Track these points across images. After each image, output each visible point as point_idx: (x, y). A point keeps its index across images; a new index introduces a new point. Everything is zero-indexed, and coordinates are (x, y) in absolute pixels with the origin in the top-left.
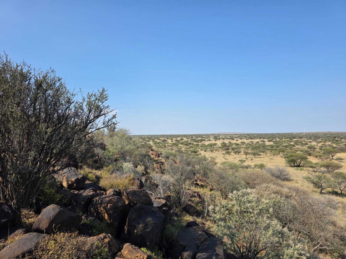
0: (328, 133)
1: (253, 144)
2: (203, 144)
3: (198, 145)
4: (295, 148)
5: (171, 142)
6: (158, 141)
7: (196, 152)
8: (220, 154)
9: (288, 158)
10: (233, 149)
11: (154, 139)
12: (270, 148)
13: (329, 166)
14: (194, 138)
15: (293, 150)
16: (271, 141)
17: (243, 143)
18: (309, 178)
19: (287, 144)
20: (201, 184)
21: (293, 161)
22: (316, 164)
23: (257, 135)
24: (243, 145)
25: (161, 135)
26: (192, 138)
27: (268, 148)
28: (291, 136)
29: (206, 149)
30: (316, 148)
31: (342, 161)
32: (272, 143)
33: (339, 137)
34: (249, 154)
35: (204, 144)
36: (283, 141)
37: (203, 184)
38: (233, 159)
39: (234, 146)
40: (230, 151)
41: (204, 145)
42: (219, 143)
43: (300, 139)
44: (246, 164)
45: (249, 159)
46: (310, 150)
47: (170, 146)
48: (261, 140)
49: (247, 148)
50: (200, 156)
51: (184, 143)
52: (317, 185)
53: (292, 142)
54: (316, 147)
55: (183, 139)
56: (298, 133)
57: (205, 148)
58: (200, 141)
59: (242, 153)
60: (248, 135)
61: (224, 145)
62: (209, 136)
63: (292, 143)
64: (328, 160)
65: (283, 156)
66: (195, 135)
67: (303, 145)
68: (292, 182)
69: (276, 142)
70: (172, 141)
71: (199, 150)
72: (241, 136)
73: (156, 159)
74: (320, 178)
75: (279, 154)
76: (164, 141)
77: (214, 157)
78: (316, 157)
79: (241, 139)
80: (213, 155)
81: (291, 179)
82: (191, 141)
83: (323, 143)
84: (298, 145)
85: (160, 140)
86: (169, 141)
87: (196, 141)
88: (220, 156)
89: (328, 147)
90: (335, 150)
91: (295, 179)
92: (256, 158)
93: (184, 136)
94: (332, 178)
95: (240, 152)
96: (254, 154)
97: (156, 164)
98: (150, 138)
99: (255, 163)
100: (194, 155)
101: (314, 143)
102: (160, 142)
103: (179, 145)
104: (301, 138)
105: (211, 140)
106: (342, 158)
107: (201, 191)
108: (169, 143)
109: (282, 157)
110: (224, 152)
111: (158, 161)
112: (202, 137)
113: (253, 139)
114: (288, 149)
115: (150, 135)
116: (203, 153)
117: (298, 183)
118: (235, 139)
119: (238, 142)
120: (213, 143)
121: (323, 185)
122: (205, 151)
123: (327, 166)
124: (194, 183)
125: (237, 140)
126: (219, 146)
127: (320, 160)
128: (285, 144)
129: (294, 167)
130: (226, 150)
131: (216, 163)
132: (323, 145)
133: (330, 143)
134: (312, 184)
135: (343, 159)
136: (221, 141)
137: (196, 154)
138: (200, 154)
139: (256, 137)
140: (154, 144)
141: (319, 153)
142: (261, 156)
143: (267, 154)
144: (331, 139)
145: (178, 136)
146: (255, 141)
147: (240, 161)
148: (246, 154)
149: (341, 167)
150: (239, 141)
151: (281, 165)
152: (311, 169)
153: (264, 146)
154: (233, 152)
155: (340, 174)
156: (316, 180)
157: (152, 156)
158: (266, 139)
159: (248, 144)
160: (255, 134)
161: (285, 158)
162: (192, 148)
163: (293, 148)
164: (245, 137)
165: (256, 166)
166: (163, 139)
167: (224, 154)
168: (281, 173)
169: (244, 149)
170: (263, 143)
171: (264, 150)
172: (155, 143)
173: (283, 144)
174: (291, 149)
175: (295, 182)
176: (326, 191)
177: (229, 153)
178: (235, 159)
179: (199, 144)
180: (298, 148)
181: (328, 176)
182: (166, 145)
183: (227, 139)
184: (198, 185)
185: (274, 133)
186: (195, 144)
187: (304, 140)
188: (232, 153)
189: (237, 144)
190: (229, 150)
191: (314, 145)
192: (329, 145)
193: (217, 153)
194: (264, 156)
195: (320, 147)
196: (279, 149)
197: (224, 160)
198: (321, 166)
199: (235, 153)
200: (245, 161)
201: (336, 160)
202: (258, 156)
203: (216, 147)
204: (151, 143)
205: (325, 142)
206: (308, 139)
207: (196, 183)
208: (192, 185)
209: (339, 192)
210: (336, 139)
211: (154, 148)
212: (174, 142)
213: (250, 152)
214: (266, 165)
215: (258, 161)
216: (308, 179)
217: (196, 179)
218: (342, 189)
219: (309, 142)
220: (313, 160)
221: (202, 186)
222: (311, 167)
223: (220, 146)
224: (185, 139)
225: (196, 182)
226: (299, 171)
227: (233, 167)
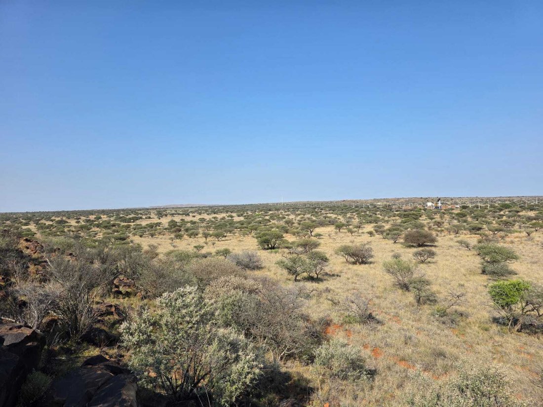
0: (308, 203)
1: (217, 220)
2: (138, 225)
3: (128, 227)
4: (271, 223)
5: (77, 224)
6: (48, 223)
7: (124, 239)
8: (165, 239)
9: (260, 238)
10: (187, 230)
11: (39, 220)
12: (240, 226)
13: (307, 245)
14: (121, 216)
15: (267, 227)
16: (242, 215)
17: (202, 220)
18: (282, 262)
19: (261, 219)
20: (127, 292)
21: (267, 242)
22: (293, 243)
23: (222, 208)
24: (203, 223)
25: (54, 213)
26: (118, 215)
27: (237, 225)
28: (266, 208)
29: (141, 233)
30: (293, 223)
31: (321, 237)
32: (242, 218)
33: (319, 208)
34: (211, 236)
35: (140, 225)
36: (257, 215)
37: (129, 290)
38: (186, 245)
39: (189, 225)
40: (182, 233)
41: (138, 227)
42: (165, 221)
43: (276, 212)
44: (204, 251)
45: (210, 243)
46: (287, 226)
47: (73, 231)
48: (227, 215)
49: (208, 227)
50: (131, 244)
51: (101, 224)
52: (292, 271)
53: (267, 216)
54: (294, 221)
55: (101, 218)
56: (274, 204)
57: (141, 231)
58: (132, 221)
59: (200, 235)
60: (210, 207)
61: (173, 224)
62: (148, 211)
63: (267, 218)
64: (306, 237)
65: (255, 236)
66: (123, 210)
67: (279, 219)
68: (263, 270)
69: (247, 217)
70: (78, 222)
71: (131, 235)
72: (199, 210)
73: (35, 256)
74: (294, 261)
75: (250, 233)
76: (61, 222)
77: (156, 244)
78: (294, 234)
79: (200, 214)
80: (154, 241)
81: (263, 266)
82: (116, 220)
83: (302, 216)
84: (274, 219)
85: (52, 221)
86: (73, 222)
87: (125, 221)
88: (165, 242)
89: (307, 221)
90: (314, 224)
91: (267, 265)
92: (220, 241)
93: (103, 212)
94: (307, 260)
95: (197, 235)
96: (217, 236)
97: (35, 265)
98: (30, 217)
99: (218, 249)
100: (120, 244)
101: (292, 217)
102: (52, 225)
103: (94, 229)
104: (278, 210)
105: (151, 217)
106: (321, 233)
107: (123, 302)
108: (71, 226)
109: (253, 237)
110: (173, 236)
111: (40, 260)
112: (137, 214)
113: (217, 214)
114: (260, 226)
115: (30, 213)
116: (137, 239)
117: (270, 271)
118: (191, 214)
119: (194, 219)
120: (156, 222)
121: (298, 269)
122: (141, 236)
123: (304, 245)
124: (113, 290)
125: (194, 216)
126: (165, 227)
127: (298, 238)
128: (258, 219)
129: (267, 249)
130: (175, 231)
131: (157, 255)
132: (302, 218)
133: (309, 216)
134: (287, 270)
135: (322, 235)
136: (169, 218)
137: (123, 242)
138: (132, 242)
139: (222, 210)
140: (38, 229)
141: (297, 228)
142: (227, 238)
143: (236, 234)
144: (311, 210)
145: (91, 213)
146: (220, 216)
147: (195, 247)
148: (206, 236)
149: (319, 245)
150: (198, 217)
151: (252, 248)
152: (286, 250)
153: (232, 223)
154: (187, 235)
155: (316, 253)
156: (290, 264)
157: (27, 252)
158: (236, 212)
159: (210, 221)
160: (220, 206)
161: (257, 238)
162: (117, 232)
163: (268, 224)
164: (206, 211)
165: (218, 253)
166: (59, 219)
167: (172, 239)
168: (250, 260)
169: (203, 229)
170: (230, 218)
171: (231, 229)
172: (42, 227)
173: (256, 219)
174: (265, 225)
175: (267, 270)
176: (302, 277)
177: (179, 237)
178: (189, 245)
179: (130, 226)
180: (274, 224)
181: (304, 257)
182: (66, 230)
183: (179, 214)
184: (119, 293)
185: (245, 204)
186: (123, 226)
187: (281, 213)
188: (185, 236)
189: (193, 223)
190: (180, 232)
191: (292, 219)
192: (309, 219)
193: (161, 239)
194: (231, 238)
195: (298, 221)
196: (250, 226)
197: (172, 248)
198: (298, 246)
199: (190, 236)
200: (203, 247)
201: (314, 236)
202: (223, 239)
203: (160, 229)
204: (32, 227)
205: (304, 215)
206: (286, 212)
207: (117, 291)
208: (110, 296)
209: (315, 276)
210: (316, 210)
211: (39, 236)
212: (83, 223)
213: (211, 232)
214: (233, 250)
215: (221, 245)
216: (280, 263)
217: (117, 284)
218: (317, 273)
219: (287, 215)
220: (290, 238)
221: (128, 294)
222: (287, 248)
223: (167, 226)
224: (104, 218)
225: (117, 289)
226: (273, 255)
227: (184, 257)
